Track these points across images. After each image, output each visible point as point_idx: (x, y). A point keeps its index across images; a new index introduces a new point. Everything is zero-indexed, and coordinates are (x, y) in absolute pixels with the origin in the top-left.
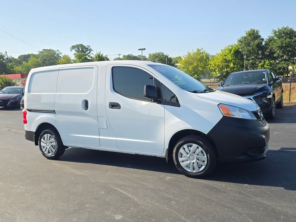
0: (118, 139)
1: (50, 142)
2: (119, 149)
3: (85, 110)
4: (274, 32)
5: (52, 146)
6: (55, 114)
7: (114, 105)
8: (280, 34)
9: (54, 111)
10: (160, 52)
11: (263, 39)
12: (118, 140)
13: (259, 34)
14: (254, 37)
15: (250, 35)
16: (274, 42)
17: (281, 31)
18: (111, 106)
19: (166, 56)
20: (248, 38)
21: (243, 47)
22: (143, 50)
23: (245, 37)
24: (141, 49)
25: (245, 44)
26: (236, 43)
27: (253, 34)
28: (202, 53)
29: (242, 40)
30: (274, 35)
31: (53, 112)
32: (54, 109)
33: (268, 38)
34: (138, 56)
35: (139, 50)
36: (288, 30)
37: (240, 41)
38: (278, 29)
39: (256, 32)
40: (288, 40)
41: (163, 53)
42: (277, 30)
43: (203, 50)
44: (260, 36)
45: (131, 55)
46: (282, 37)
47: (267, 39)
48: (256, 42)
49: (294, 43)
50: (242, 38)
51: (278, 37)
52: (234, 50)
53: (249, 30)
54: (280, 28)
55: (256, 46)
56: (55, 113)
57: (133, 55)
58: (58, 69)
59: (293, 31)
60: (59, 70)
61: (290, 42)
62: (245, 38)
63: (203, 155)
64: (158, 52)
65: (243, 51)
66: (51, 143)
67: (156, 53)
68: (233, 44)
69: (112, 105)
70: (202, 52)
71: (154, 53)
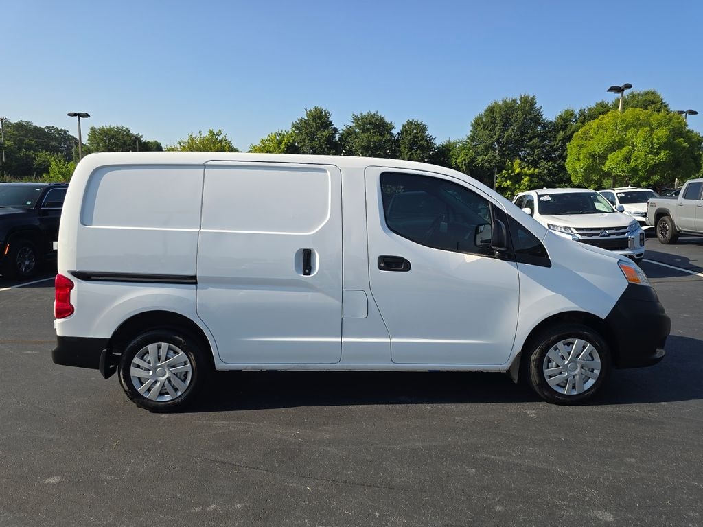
0: (394, 340)
1: (168, 366)
2: (392, 364)
3: (305, 274)
4: (355, 120)
5: (176, 375)
6: (194, 286)
7: (391, 263)
8: (365, 123)
9: (194, 277)
10: (119, 125)
11: (336, 130)
12: (394, 343)
13: (330, 119)
14: (322, 123)
15: (314, 118)
16: (356, 138)
17: (366, 119)
18: (382, 265)
19: (137, 138)
20: (311, 122)
21: (303, 140)
22: (82, 117)
23: (306, 120)
24: (75, 114)
25: (306, 133)
26: (289, 129)
27: (320, 118)
28: (221, 141)
29: (299, 126)
30: (354, 125)
31: (191, 280)
32: (192, 273)
33: (344, 128)
34: (47, 127)
35: (70, 115)
36: (377, 120)
37: (297, 128)
38: (362, 114)
39: (324, 113)
40: (377, 137)
41: (129, 131)
42: (359, 116)
43: (223, 135)
44: (330, 123)
45: (27, 123)
46: (368, 130)
47: (342, 130)
48: (326, 133)
49: (385, 142)
50: (301, 121)
51: (360, 129)
52: (285, 144)
53: (312, 108)
54: (365, 114)
55: (325, 140)
56: (196, 283)
57: (34, 125)
58: (202, 163)
59: (384, 122)
60: (204, 166)
61: (380, 141)
62: (306, 122)
63: (591, 359)
64: (114, 125)
65: (303, 146)
66: (173, 367)
67: (108, 127)
68: (284, 132)
69: (385, 263)
70: (220, 138)
71: (103, 128)
